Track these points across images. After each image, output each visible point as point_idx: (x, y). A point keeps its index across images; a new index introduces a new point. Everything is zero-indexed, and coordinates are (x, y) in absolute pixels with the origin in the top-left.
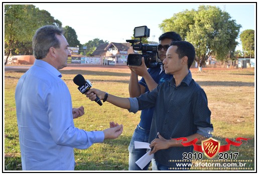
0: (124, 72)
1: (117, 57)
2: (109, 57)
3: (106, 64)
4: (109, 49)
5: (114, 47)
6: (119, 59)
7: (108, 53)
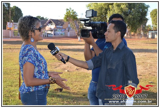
0: (59, 42)
1: (55, 30)
2: (48, 30)
3: (46, 36)
4: (48, 24)
5: (52, 22)
6: (56, 32)
7: (47, 28)
